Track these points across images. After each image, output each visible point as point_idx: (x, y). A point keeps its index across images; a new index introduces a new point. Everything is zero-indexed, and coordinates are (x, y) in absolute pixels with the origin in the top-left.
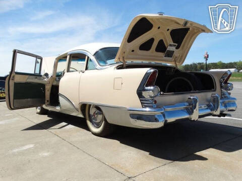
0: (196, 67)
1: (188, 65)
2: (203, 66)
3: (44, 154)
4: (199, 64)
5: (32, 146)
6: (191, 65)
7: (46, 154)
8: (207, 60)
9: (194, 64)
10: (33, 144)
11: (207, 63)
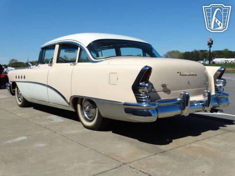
0: (198, 55)
1: (189, 52)
2: (206, 54)
3: (39, 145)
4: (202, 51)
5: (24, 138)
6: (192, 53)
7: (42, 145)
8: (211, 46)
9: (196, 52)
10: (25, 136)
11: (211, 51)
